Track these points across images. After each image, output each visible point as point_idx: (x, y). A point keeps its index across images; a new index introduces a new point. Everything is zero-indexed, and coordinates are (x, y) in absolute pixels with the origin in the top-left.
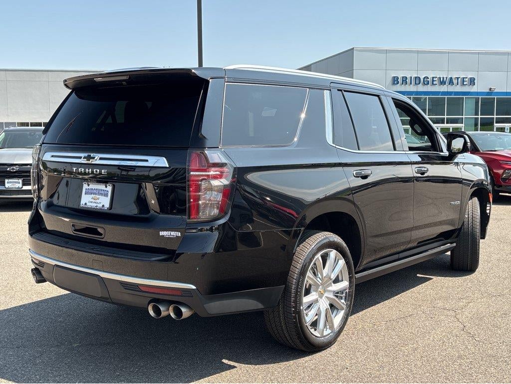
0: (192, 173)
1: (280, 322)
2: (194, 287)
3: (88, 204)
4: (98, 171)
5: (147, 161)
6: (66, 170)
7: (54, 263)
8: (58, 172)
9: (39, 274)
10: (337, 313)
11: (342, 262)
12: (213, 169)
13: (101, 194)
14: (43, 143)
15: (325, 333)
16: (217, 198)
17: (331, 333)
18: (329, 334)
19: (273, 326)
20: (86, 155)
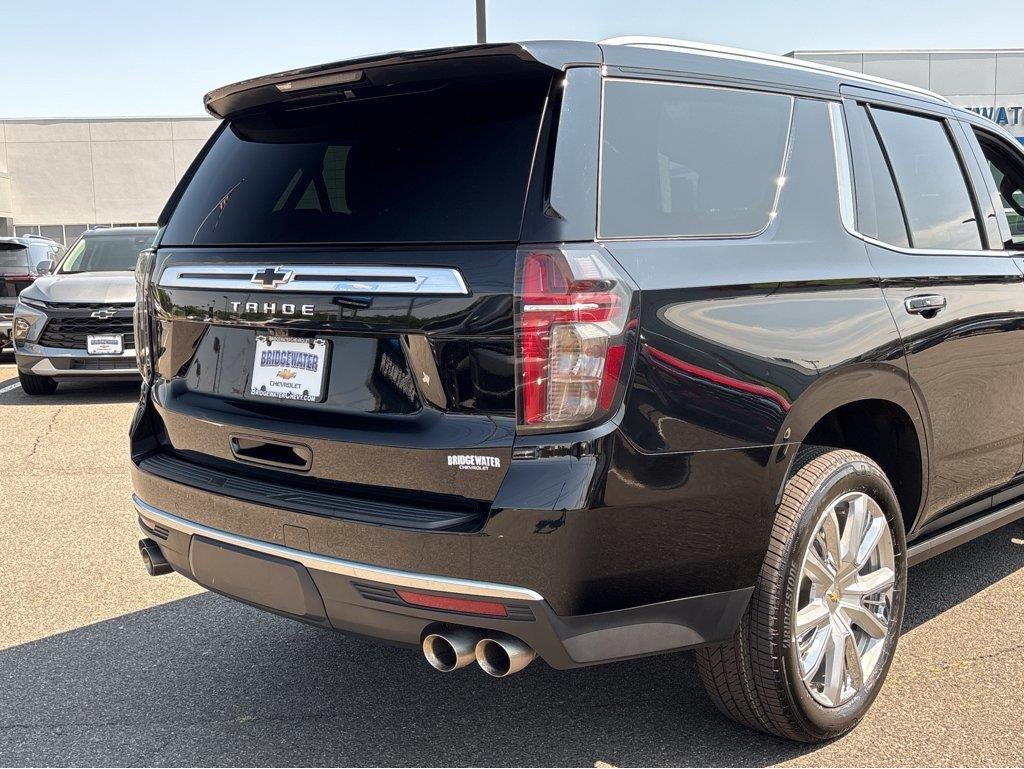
0: (527, 308)
1: (739, 675)
2: (537, 597)
3: (269, 388)
4: (292, 307)
5: (412, 279)
6: (215, 310)
7: (190, 529)
8: (196, 314)
9: (156, 553)
10: (866, 646)
11: (880, 523)
12: (580, 296)
13: (300, 365)
14: (160, 247)
15: (844, 696)
16: (592, 369)
17: (855, 694)
18: (852, 697)
19: (720, 681)
20: (262, 269)
